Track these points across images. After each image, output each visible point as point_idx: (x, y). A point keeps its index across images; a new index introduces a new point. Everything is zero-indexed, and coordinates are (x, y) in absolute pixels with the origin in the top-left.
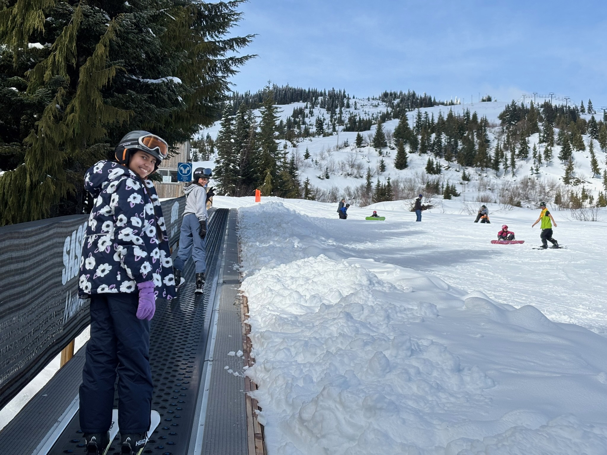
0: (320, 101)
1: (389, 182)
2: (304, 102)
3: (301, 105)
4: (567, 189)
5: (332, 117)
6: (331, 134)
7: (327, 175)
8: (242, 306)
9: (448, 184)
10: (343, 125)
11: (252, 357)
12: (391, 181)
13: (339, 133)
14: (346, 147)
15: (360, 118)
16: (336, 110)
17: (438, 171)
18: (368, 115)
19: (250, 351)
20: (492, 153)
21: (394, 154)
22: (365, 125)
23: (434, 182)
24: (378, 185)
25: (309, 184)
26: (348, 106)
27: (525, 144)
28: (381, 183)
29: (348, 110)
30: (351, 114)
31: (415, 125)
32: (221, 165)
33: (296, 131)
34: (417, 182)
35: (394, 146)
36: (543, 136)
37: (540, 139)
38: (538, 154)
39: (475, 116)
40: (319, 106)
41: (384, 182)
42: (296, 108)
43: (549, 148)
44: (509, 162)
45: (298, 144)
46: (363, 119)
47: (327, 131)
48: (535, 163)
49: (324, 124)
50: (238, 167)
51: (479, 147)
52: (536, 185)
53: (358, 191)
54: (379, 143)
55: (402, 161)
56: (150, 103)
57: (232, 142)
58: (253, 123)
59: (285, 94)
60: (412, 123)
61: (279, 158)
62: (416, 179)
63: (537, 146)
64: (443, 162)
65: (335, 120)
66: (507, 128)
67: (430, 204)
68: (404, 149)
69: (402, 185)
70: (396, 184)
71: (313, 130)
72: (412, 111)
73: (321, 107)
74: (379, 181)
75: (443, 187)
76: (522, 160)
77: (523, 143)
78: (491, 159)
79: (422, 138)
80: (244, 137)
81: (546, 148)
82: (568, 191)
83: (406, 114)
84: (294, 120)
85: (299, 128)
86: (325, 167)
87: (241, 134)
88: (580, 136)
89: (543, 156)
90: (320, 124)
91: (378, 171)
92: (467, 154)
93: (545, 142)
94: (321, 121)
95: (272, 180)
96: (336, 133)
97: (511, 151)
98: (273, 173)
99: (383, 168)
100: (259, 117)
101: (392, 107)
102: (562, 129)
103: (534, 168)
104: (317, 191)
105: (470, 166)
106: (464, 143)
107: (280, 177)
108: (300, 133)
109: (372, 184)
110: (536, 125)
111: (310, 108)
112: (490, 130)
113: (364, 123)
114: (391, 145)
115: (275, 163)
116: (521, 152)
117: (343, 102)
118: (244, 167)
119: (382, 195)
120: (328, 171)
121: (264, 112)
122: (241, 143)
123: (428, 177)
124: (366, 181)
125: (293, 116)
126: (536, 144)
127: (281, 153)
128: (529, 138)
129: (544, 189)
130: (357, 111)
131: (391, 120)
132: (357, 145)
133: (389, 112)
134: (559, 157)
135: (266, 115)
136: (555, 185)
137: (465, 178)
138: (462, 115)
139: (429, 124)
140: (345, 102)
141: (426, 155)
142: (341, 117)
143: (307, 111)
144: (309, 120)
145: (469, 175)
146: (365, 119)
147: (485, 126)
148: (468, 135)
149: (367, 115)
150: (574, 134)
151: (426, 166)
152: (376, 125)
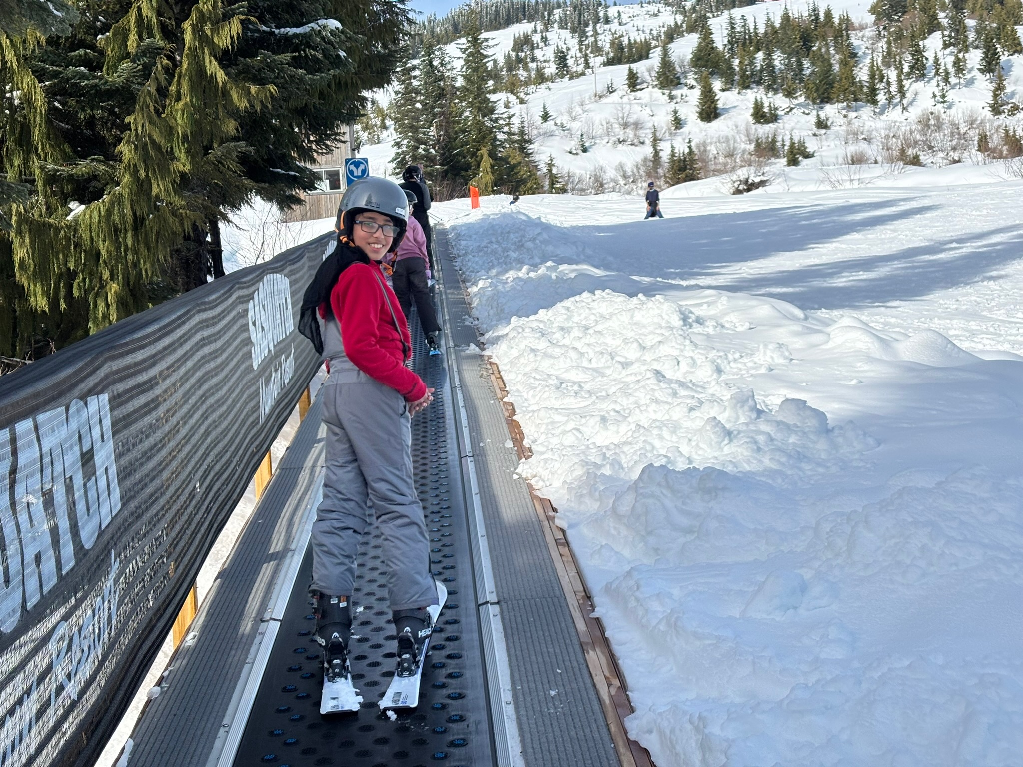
0: (557, 17)
1: (690, 147)
2: (529, 22)
3: (523, 28)
4: (996, 124)
5: (581, 43)
6: (583, 74)
7: (583, 146)
8: (493, 377)
9: (791, 139)
10: (602, 56)
11: (528, 446)
12: (693, 144)
13: (596, 70)
14: (611, 93)
15: (630, 40)
16: (587, 29)
17: (773, 118)
18: (643, 32)
19: (523, 439)
20: (862, 74)
21: (695, 95)
22: (641, 52)
23: (768, 137)
24: (673, 155)
25: (554, 165)
26: (607, 21)
27: (918, 53)
28: (676, 151)
29: (607, 27)
30: (613, 35)
31: (726, 42)
32: (404, 149)
33: (522, 74)
34: (739, 141)
35: (694, 83)
36: (949, 36)
37: (944, 41)
38: (942, 67)
39: (828, 14)
40: (556, 26)
41: (682, 148)
42: (517, 36)
43: (960, 56)
44: (894, 88)
45: (528, 97)
46: (635, 41)
47: (574, 70)
48: (938, 86)
49: (569, 57)
50: (432, 151)
51: (840, 69)
52: (943, 124)
53: (638, 169)
54: (667, 80)
55: (709, 107)
56: (296, 68)
57: (418, 109)
58: (448, 70)
59: (497, 11)
60: (720, 40)
61: (500, 128)
62: (737, 137)
63: (940, 55)
64: (780, 101)
65: (587, 47)
66: (884, 28)
67: (764, 178)
68: (710, 85)
69: (712, 150)
70: (702, 148)
71: (551, 69)
72: (718, 16)
73: (561, 28)
74: (672, 147)
75: (783, 145)
76: (916, 81)
77: (916, 52)
78: (862, 87)
79: (740, 63)
80: (436, 96)
81: (956, 56)
82: (999, 127)
83: (709, 23)
84: (517, 56)
85: (526, 68)
86: (579, 133)
87: (432, 92)
88: (1013, 30)
89: (951, 70)
90: (562, 59)
91: (670, 129)
92: (820, 82)
93: (954, 45)
94: (563, 52)
95: (492, 167)
96: (590, 70)
97: (896, 69)
98: (492, 154)
99: (678, 123)
100: (459, 58)
101: (684, 13)
102: (981, 19)
103: (938, 94)
104: (569, 176)
105: (827, 102)
106: (813, 64)
107: (504, 160)
108: (530, 77)
109: (661, 154)
110: (934, 17)
111: (542, 32)
112: (856, 35)
113: (637, 48)
114: (688, 82)
115: (495, 136)
116: (912, 68)
117: (597, 14)
118: (443, 149)
119: (680, 170)
120: (585, 140)
121: (466, 50)
122: (433, 108)
123: (756, 130)
124: (651, 150)
125: (514, 50)
126: (938, 51)
127: (502, 118)
128: (925, 41)
129: (958, 128)
130: (623, 28)
131: (683, 36)
132: (629, 87)
133: (679, 23)
134: (979, 70)
135: (471, 54)
136: (976, 120)
137: (822, 124)
138: (806, 14)
139: (750, 37)
140: (602, 14)
141: (749, 91)
142: (596, 41)
143: (537, 38)
144: (543, 53)
145: (827, 119)
146: (638, 41)
147: (847, 30)
148: (820, 49)
149: (641, 32)
150: (1001, 28)
151: (752, 111)
152: (659, 49)
